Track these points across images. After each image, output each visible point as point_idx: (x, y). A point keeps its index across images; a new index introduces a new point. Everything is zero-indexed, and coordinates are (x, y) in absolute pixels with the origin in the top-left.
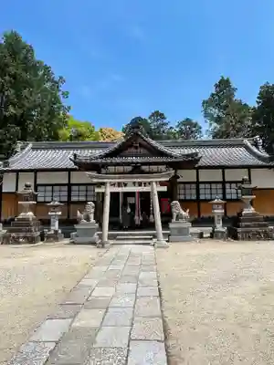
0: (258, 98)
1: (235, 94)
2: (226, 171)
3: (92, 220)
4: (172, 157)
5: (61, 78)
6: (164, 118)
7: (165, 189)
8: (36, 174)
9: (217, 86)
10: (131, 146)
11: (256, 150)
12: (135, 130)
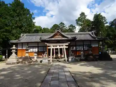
0: (93, 18)
1: (86, 17)
2: (84, 42)
3: (47, 57)
4: (68, 38)
5: (33, 13)
6: (64, 24)
7: (67, 47)
8: (28, 43)
9: (80, 15)
10: (57, 35)
11: (92, 35)
12: (58, 30)
